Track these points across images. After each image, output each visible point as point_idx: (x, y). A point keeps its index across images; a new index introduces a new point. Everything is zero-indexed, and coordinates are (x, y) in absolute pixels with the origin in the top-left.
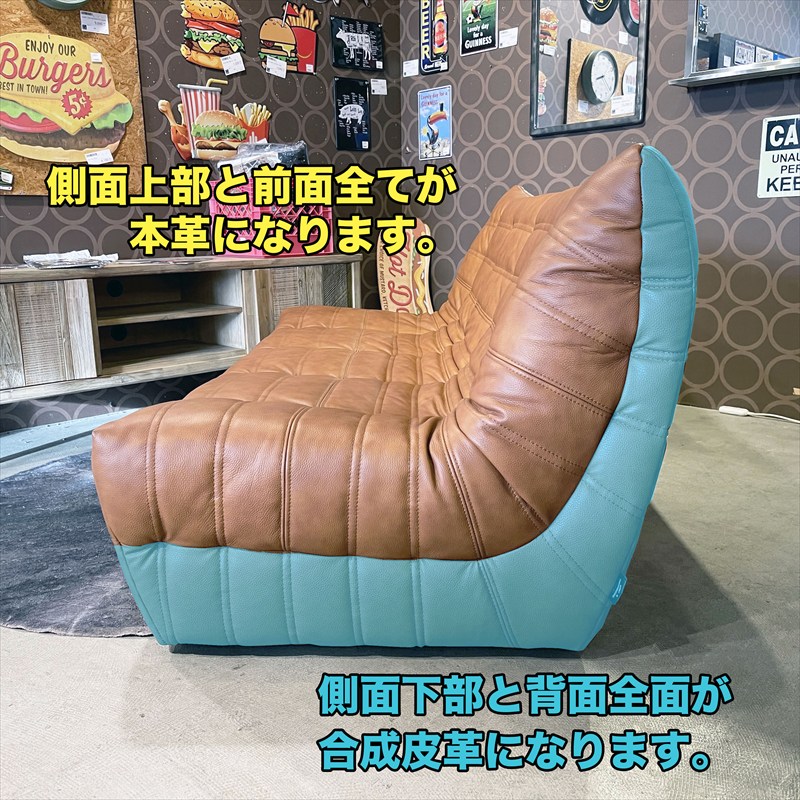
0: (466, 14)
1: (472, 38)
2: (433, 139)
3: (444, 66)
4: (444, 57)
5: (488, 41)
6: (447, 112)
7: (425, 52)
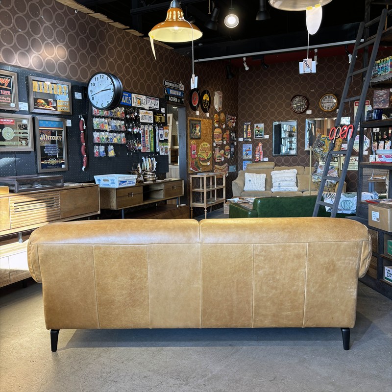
0: (256, 131)
1: (257, 135)
2: (247, 154)
3: (250, 140)
4: (250, 138)
5: (262, 136)
6: (251, 149)
7: (245, 137)
